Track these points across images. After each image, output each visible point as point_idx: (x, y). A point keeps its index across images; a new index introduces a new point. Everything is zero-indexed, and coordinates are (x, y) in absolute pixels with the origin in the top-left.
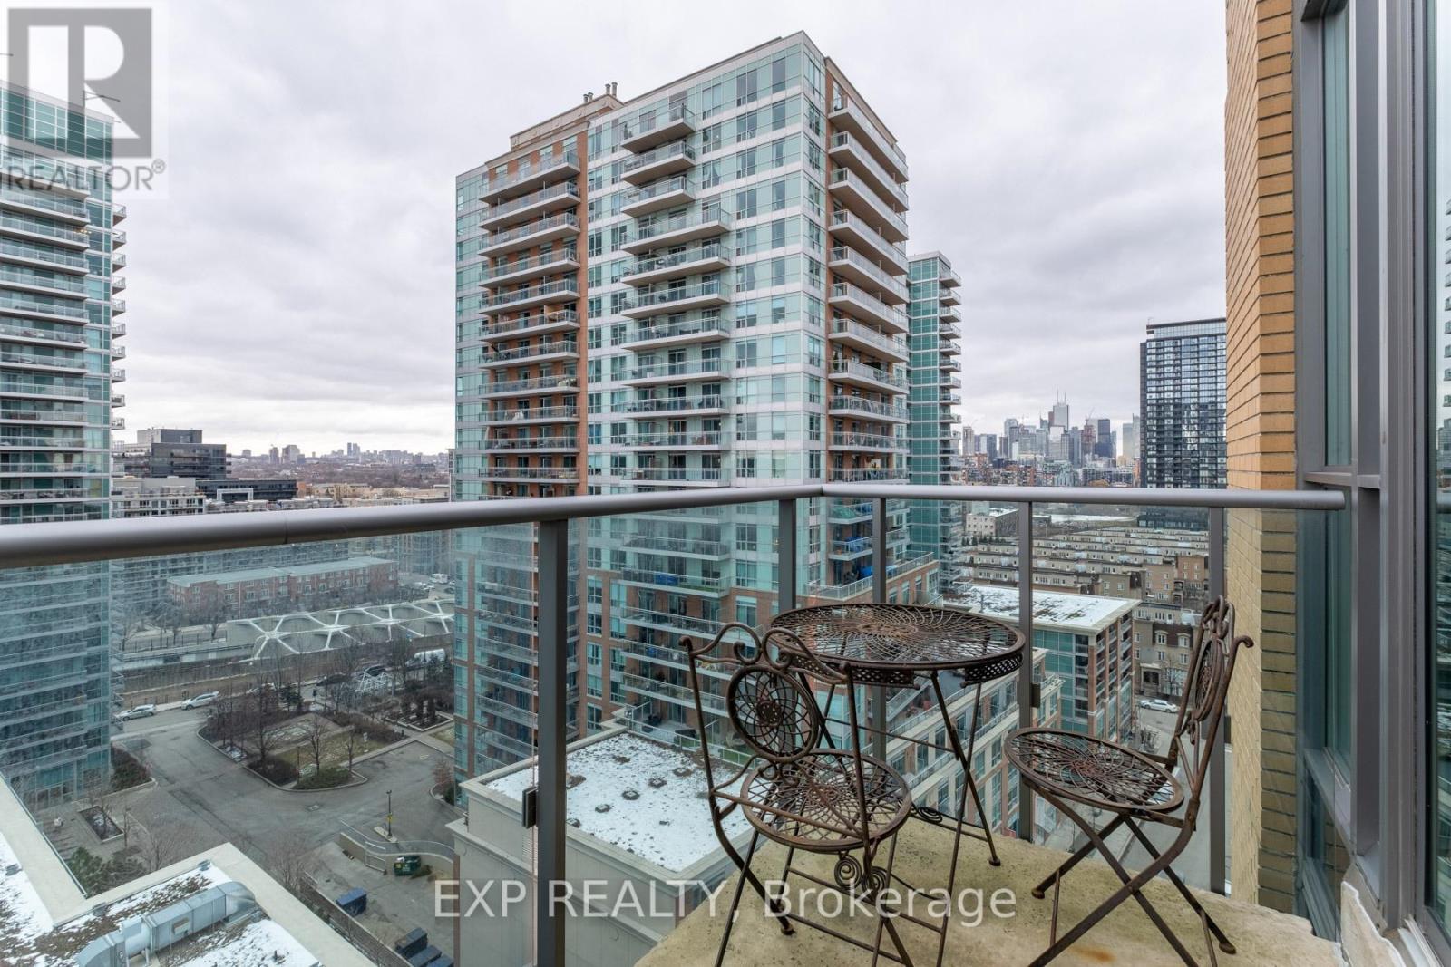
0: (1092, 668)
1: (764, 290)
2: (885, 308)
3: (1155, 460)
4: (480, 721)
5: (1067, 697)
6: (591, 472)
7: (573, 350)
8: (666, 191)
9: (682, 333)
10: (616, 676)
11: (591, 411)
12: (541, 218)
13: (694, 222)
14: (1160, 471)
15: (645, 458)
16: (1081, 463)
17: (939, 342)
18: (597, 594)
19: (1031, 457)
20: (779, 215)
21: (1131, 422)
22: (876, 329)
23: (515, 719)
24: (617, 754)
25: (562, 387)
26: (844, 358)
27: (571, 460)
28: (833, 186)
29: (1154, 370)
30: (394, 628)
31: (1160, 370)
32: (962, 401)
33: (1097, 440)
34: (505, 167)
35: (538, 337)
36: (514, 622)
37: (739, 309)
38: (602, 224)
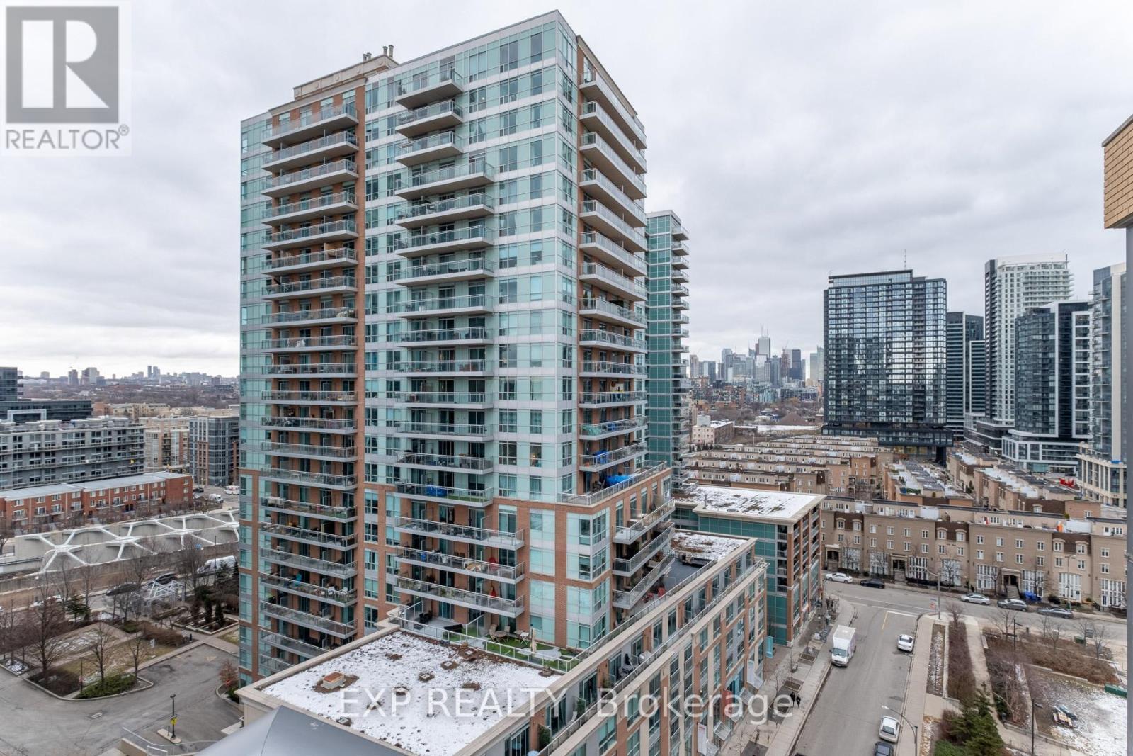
0: (790, 551)
1: (524, 235)
2: (627, 255)
3: (834, 382)
4: (264, 624)
5: (772, 576)
6: (368, 395)
7: (352, 284)
8: (436, 144)
9: (451, 271)
10: (391, 579)
11: (367, 340)
12: (321, 163)
13: (462, 173)
14: (838, 391)
15: (416, 383)
16: (779, 385)
17: (672, 285)
18: (374, 506)
19: (742, 379)
20: (537, 170)
21: (816, 352)
22: (620, 273)
23: (297, 622)
24: (389, 652)
25: (340, 319)
26: (593, 296)
27: (349, 385)
28: (583, 148)
29: (834, 311)
30: (187, 538)
31: (838, 312)
32: (690, 334)
33: (791, 366)
34: (288, 115)
35: (319, 272)
36: (295, 532)
37: (502, 252)
38: (379, 170)
